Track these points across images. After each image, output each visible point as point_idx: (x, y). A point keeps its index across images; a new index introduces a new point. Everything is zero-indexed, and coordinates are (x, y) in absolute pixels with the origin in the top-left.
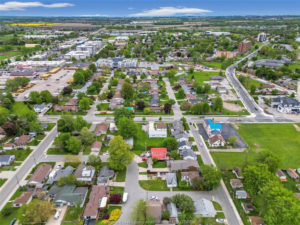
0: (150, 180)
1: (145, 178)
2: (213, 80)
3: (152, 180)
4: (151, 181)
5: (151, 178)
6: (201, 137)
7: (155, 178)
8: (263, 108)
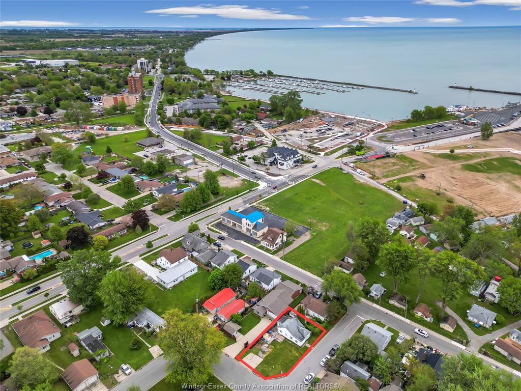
0: (266, 357)
1: (254, 360)
2: (148, 146)
3: (268, 353)
4: (269, 358)
5: (264, 353)
6: (242, 242)
7: (268, 347)
8: (261, 170)
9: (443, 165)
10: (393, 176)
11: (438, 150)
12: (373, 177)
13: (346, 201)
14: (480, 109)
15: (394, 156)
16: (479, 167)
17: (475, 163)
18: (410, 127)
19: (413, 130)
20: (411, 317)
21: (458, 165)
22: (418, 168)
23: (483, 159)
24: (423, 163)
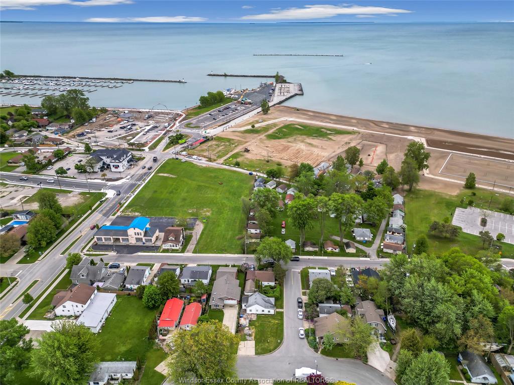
0: (255, 338)
1: (247, 346)
3: (254, 334)
4: (258, 337)
5: (250, 335)
6: (140, 254)
7: (250, 329)
8: (95, 179)
9: (253, 139)
10: (225, 155)
11: (241, 127)
12: (210, 160)
13: (207, 185)
14: (244, 91)
15: (212, 139)
16: (277, 135)
17: (273, 133)
18: (205, 112)
19: (210, 115)
20: (326, 254)
21: (263, 136)
22: (238, 145)
23: (275, 129)
24: (238, 140)
